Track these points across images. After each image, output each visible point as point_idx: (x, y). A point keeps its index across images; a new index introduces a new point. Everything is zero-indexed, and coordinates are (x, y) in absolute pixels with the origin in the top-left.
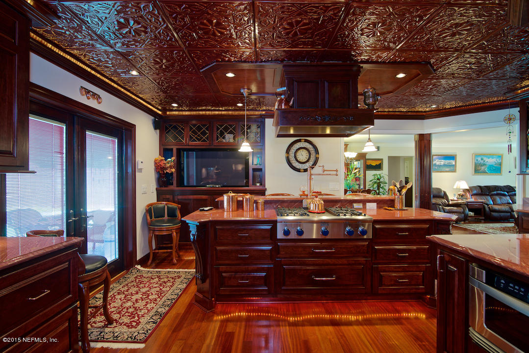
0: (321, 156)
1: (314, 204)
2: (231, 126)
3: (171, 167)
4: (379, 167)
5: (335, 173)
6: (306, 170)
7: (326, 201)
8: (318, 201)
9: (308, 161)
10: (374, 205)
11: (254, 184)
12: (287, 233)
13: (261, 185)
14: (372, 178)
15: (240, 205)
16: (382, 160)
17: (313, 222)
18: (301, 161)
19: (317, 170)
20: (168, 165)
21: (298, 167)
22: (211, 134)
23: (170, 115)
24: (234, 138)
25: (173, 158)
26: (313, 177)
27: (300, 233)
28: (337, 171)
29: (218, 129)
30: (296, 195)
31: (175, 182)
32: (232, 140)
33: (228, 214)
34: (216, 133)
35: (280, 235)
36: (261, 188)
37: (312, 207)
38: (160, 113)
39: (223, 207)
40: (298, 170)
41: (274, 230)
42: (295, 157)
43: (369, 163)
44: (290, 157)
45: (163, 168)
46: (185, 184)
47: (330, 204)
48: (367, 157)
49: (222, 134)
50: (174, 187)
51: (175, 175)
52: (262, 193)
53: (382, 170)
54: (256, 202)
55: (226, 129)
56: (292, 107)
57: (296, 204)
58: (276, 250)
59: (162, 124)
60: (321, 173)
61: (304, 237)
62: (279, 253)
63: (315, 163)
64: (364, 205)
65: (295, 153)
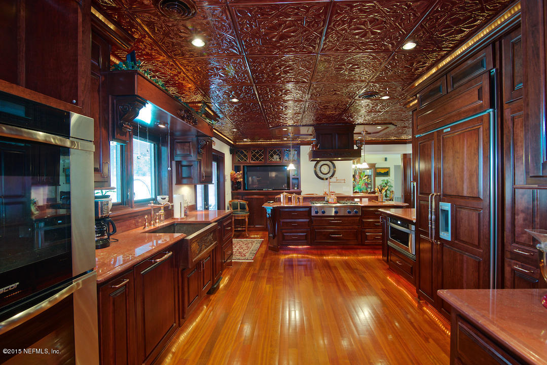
0: (337, 169)
1: (332, 199)
2: (278, 150)
3: (240, 178)
4: (387, 174)
5: (343, 181)
6: (327, 179)
7: (338, 198)
8: (333, 197)
9: (328, 173)
10: (367, 199)
11: (294, 188)
12: (317, 212)
13: (298, 188)
14: (381, 183)
15: (290, 200)
16: (389, 168)
17: (332, 207)
18: (324, 173)
19: (333, 179)
20: (239, 177)
21: (322, 177)
22: (265, 156)
23: (238, 144)
24: (280, 159)
25: (241, 172)
26: (331, 183)
27: (324, 212)
28: (344, 180)
29: (270, 153)
30: (321, 194)
31: (242, 187)
32: (278, 160)
33: (283, 203)
34: (268, 156)
35: (313, 214)
36: (298, 190)
37: (330, 201)
38: (232, 142)
39: (281, 201)
40: (322, 179)
41: (310, 211)
42: (320, 170)
43: (379, 171)
44: (317, 170)
45: (236, 179)
46: (246, 188)
47: (340, 198)
48: (377, 166)
49: (272, 156)
50: (241, 191)
51: (242, 183)
52: (299, 193)
53: (389, 176)
54: (299, 198)
55: (275, 153)
56: (318, 149)
57: (321, 199)
58: (311, 222)
59: (234, 151)
60: (335, 181)
61: (325, 214)
62: (312, 223)
63: (332, 176)
64: (361, 200)
65: (320, 167)
